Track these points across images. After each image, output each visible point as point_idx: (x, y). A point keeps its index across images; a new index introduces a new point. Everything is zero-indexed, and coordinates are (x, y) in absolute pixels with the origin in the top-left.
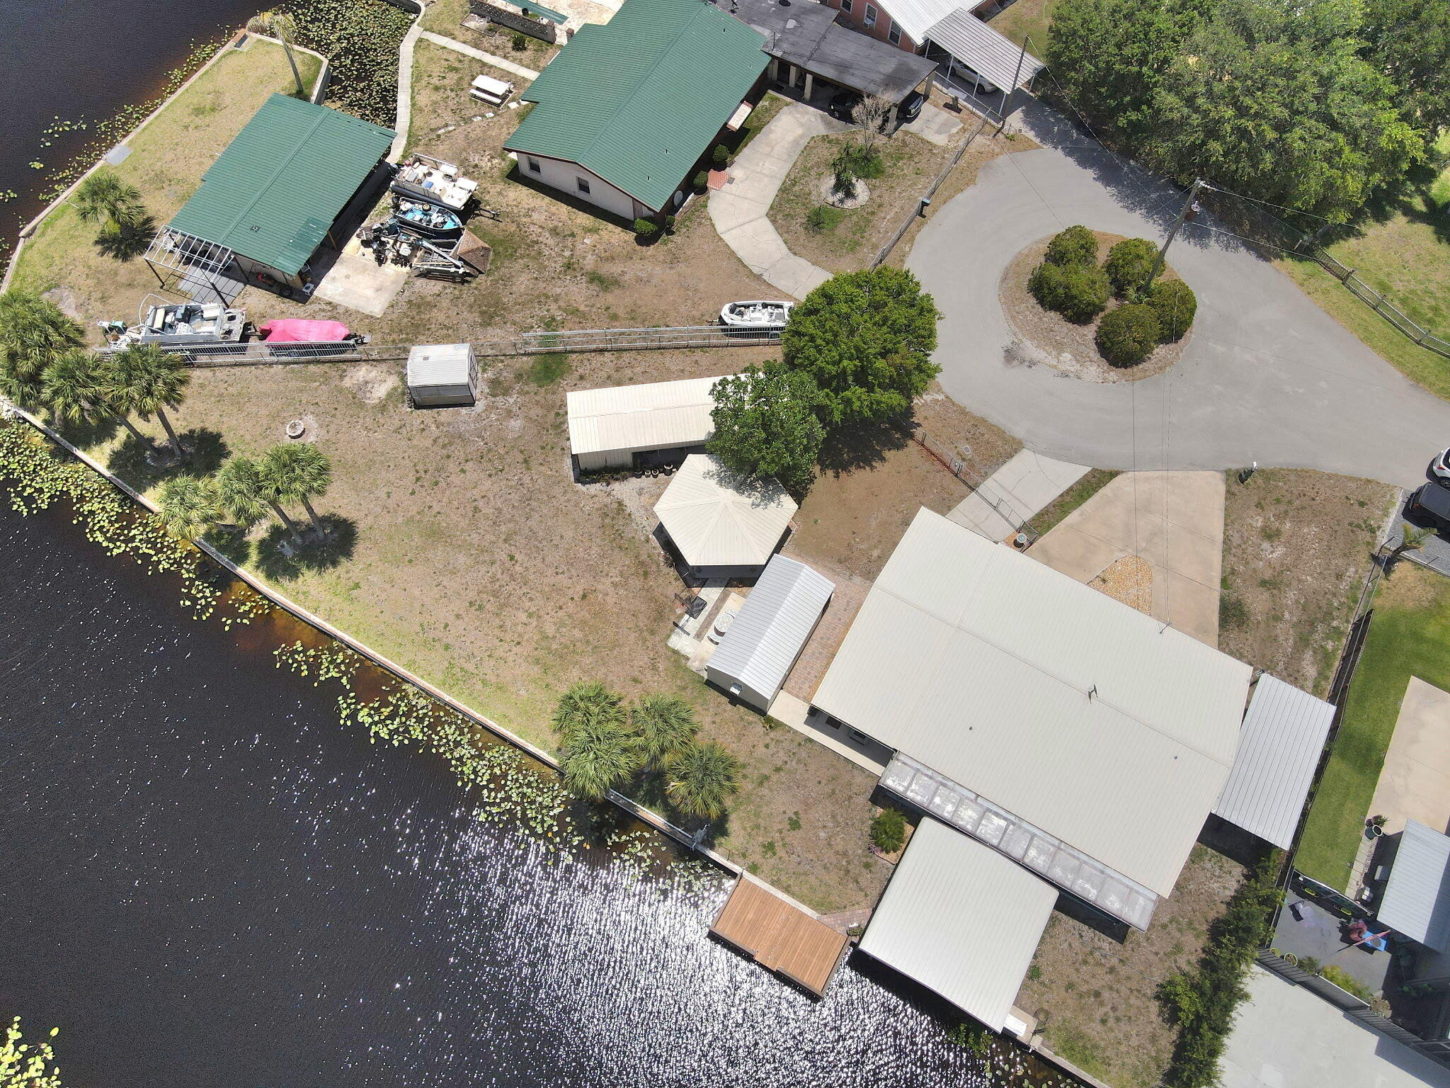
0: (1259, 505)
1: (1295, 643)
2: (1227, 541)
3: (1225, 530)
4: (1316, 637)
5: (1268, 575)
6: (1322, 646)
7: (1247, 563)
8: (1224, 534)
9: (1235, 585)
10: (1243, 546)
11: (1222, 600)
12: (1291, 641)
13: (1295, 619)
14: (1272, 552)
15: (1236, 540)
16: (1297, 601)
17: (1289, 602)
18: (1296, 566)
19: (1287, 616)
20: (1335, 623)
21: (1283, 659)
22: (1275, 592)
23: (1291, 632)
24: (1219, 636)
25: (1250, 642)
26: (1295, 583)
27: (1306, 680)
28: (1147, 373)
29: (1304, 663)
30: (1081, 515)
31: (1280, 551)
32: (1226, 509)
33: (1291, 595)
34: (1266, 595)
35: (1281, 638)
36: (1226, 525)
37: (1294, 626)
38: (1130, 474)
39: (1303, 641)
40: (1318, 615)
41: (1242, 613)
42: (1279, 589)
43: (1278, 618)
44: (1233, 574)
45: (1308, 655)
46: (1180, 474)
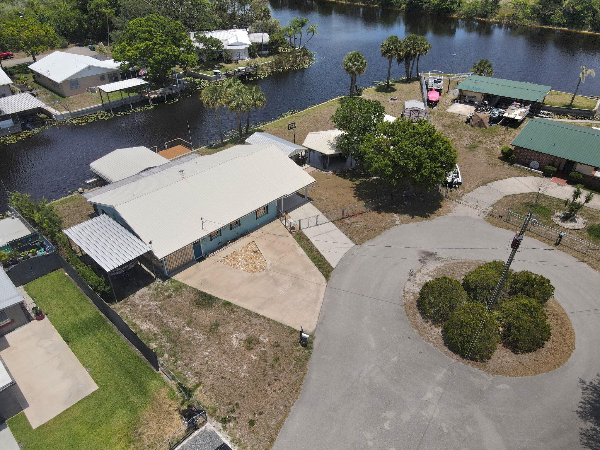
0: (277, 345)
1: (168, 326)
2: (257, 316)
3: (264, 318)
4: (164, 340)
5: (222, 329)
6: (156, 340)
7: (236, 321)
8: (263, 316)
9: (223, 308)
10: (249, 323)
11: (217, 299)
12: (170, 324)
13: (184, 332)
14: (237, 338)
15: (255, 321)
16: (194, 339)
17: (196, 334)
18: (220, 348)
19: (188, 329)
20: (166, 355)
21: (162, 315)
22: (208, 329)
23: (176, 327)
24: (195, 289)
25: (183, 303)
26: (208, 343)
27: (142, 321)
28: (411, 317)
29: (152, 326)
30: (302, 255)
31: (236, 343)
32: (281, 324)
33: (201, 337)
34: (208, 322)
35: (175, 319)
36: (269, 320)
37: (179, 331)
38: (325, 285)
39: (166, 331)
40: (178, 348)
41: (202, 305)
42: (208, 332)
43: (189, 324)
44: (232, 310)
45: (155, 330)
46: (318, 308)
